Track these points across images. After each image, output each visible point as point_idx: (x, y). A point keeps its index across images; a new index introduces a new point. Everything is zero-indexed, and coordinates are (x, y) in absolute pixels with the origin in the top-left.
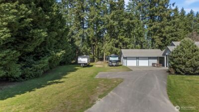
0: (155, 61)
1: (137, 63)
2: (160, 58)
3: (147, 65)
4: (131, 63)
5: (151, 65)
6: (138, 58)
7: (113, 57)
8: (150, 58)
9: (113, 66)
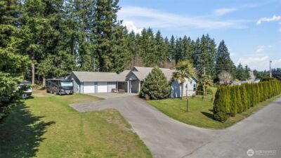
0: (114, 86)
1: (96, 89)
2: (119, 83)
3: (106, 91)
4: (88, 90)
5: (110, 91)
6: (96, 83)
7: (65, 82)
8: (109, 83)
9: (66, 94)
